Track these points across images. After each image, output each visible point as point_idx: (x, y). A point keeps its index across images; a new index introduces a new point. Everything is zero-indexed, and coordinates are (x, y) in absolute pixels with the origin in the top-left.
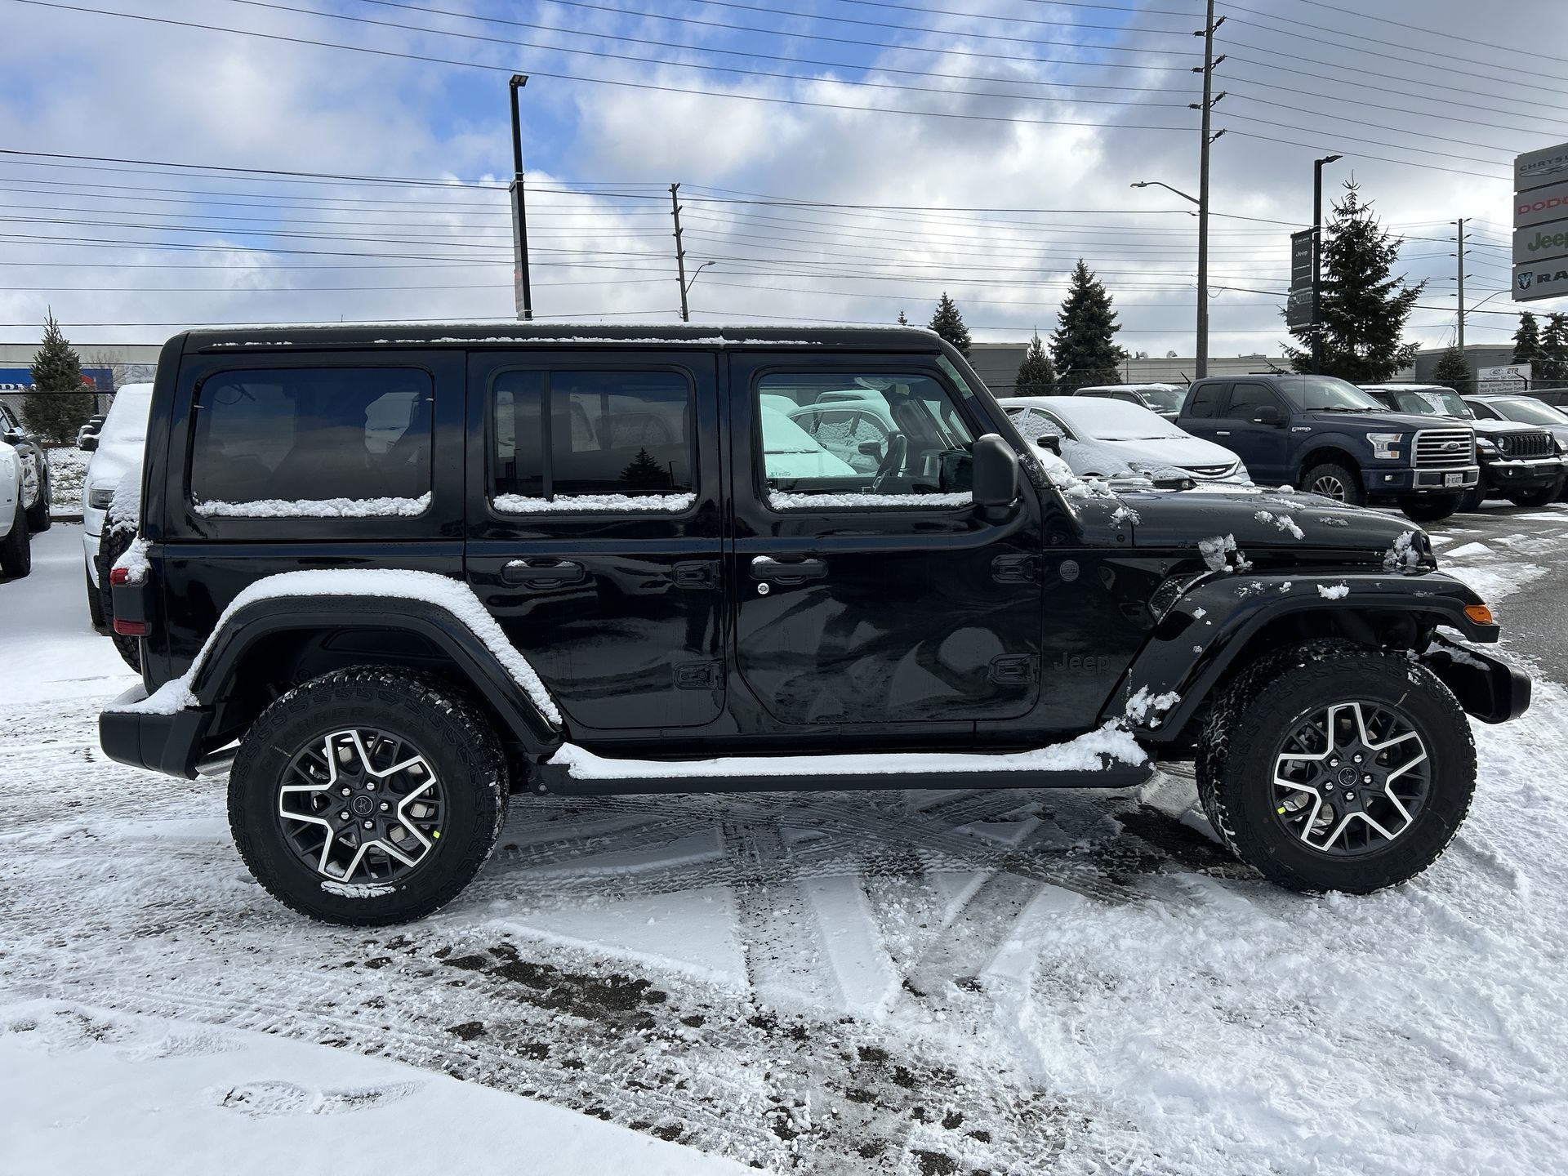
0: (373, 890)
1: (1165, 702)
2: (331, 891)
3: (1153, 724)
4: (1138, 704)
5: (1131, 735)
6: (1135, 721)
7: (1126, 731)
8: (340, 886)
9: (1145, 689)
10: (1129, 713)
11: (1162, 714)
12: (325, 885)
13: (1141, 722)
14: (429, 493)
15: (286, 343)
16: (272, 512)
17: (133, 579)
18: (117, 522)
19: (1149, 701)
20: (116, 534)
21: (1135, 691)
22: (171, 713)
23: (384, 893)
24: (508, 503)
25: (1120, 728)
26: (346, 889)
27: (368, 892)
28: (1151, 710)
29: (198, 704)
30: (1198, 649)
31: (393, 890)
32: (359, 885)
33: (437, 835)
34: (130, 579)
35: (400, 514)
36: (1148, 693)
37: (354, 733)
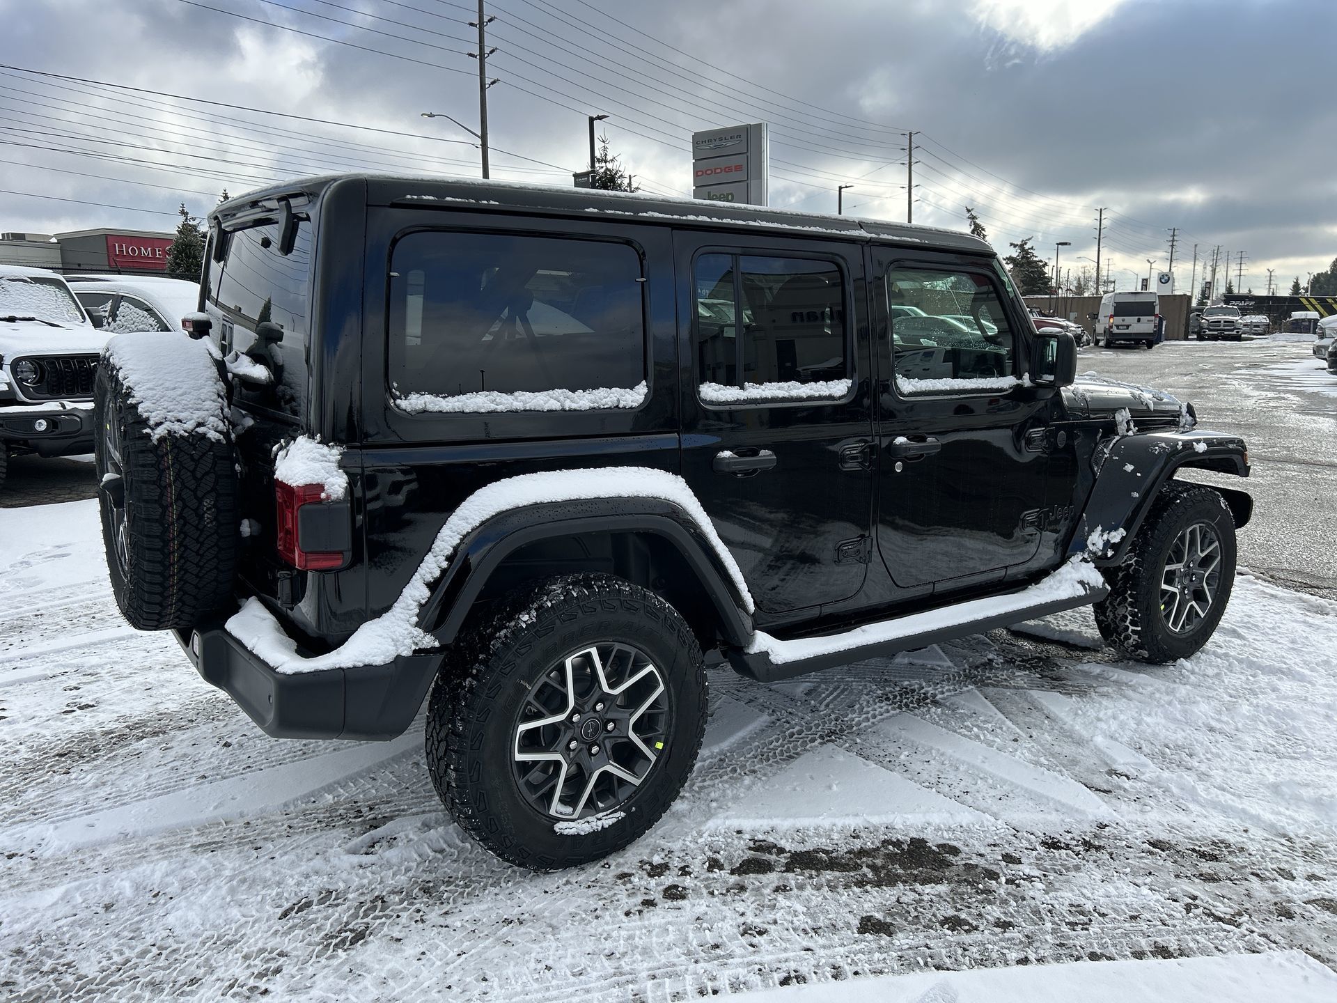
0: (605, 820)
1: (1116, 536)
2: (566, 832)
3: (1110, 553)
4: (1096, 540)
5: (1092, 565)
6: (1095, 553)
7: (1088, 562)
8: (572, 824)
9: (1100, 528)
10: (1091, 547)
11: (1115, 547)
12: (559, 827)
13: (1100, 553)
14: (644, 383)
15: (492, 202)
16: (492, 407)
19: (1105, 537)
20: (162, 440)
21: (1091, 530)
22: (388, 660)
23: (615, 820)
24: (711, 392)
25: (1084, 560)
26: (579, 826)
27: (600, 823)
28: (1107, 544)
29: (437, 644)
30: (1136, 495)
31: (623, 814)
32: (589, 819)
33: (660, 745)
34: (328, 497)
35: (621, 406)
36: (1103, 531)
37: (594, 651)
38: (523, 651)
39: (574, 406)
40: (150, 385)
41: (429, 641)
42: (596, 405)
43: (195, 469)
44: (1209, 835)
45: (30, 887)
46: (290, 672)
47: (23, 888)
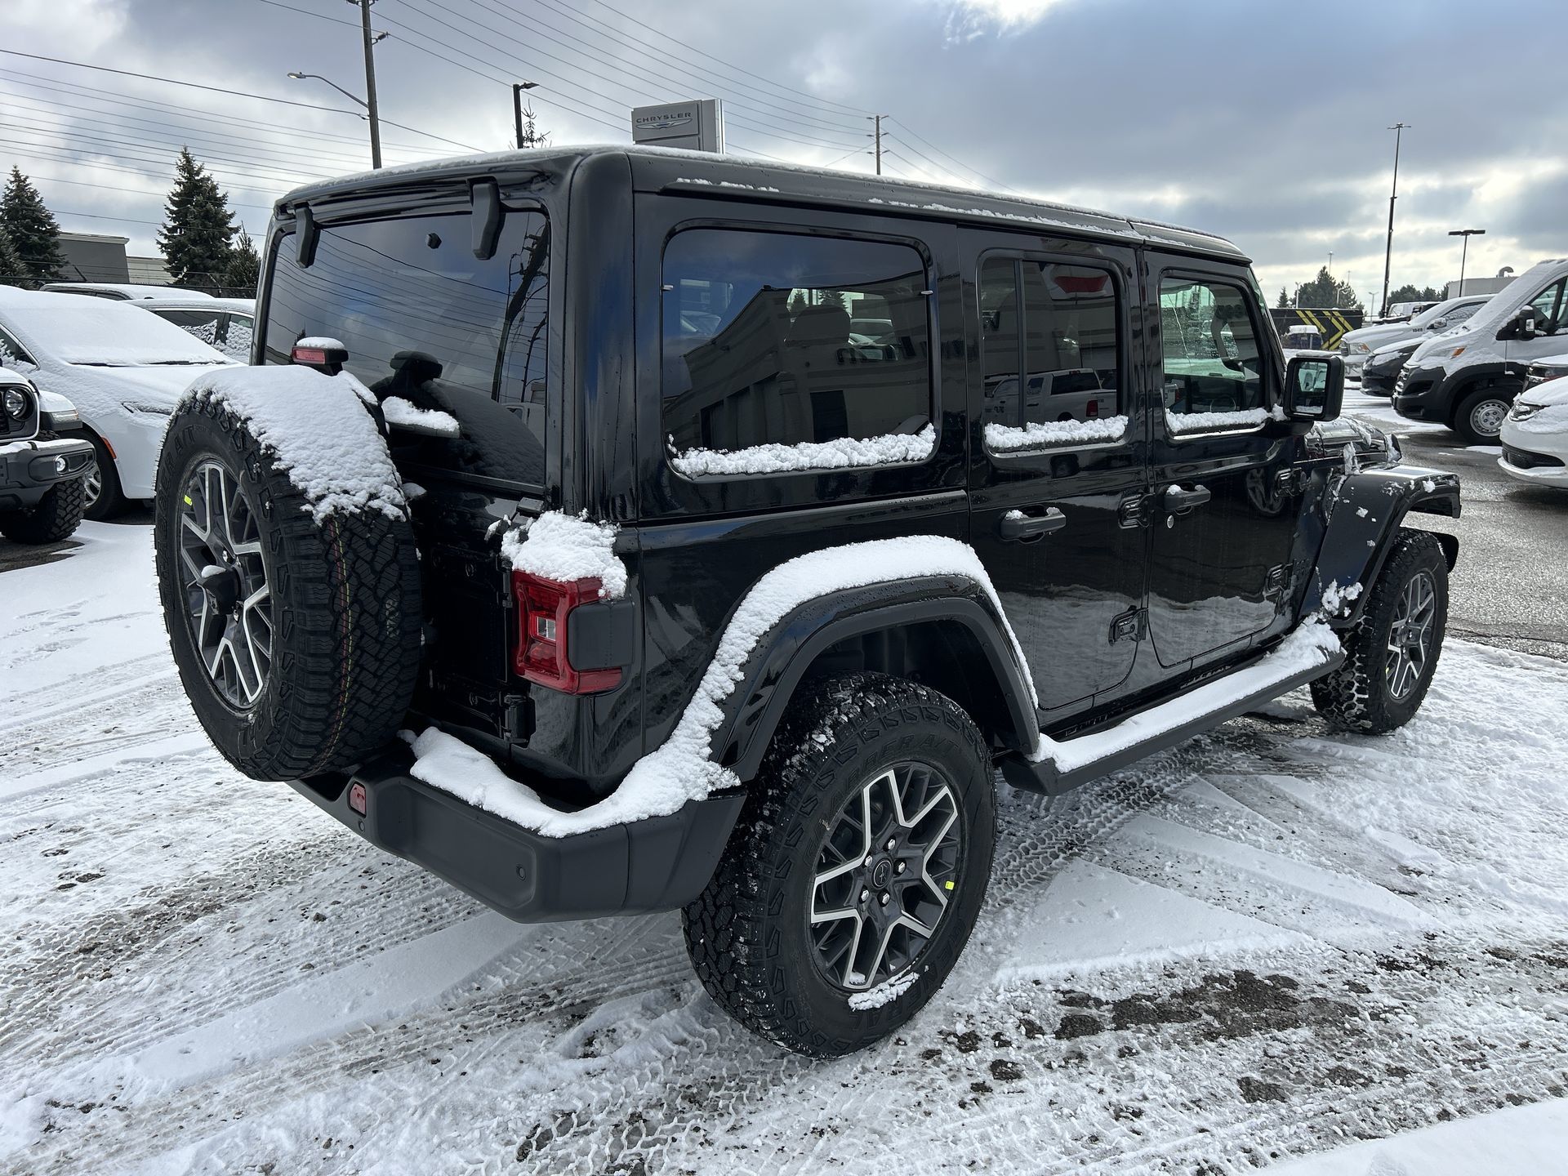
0: (898, 986)
1: (1353, 592)
2: (862, 1006)
3: (1347, 612)
4: (1332, 597)
5: (1327, 627)
6: (1330, 613)
7: (1323, 623)
8: (866, 995)
9: (1335, 584)
10: (1327, 606)
11: (1352, 605)
12: (853, 1001)
13: (1336, 613)
14: (930, 426)
15: (771, 189)
16: (778, 465)
17: (614, 594)
18: (320, 498)
19: (1342, 593)
20: (328, 520)
21: (1326, 586)
22: (677, 808)
23: (909, 984)
24: (996, 435)
25: (1320, 621)
26: (873, 997)
27: (894, 990)
28: (1344, 601)
29: (738, 782)
30: (1372, 543)
31: (916, 976)
32: (882, 986)
33: (950, 885)
34: (607, 594)
35: (909, 457)
36: (1339, 587)
37: (891, 775)
38: (825, 782)
39: (863, 460)
40: (300, 442)
41: (728, 779)
42: (884, 457)
43: (373, 559)
44: (1544, 936)
45: (137, 1152)
46: (560, 834)
47: (129, 1156)
